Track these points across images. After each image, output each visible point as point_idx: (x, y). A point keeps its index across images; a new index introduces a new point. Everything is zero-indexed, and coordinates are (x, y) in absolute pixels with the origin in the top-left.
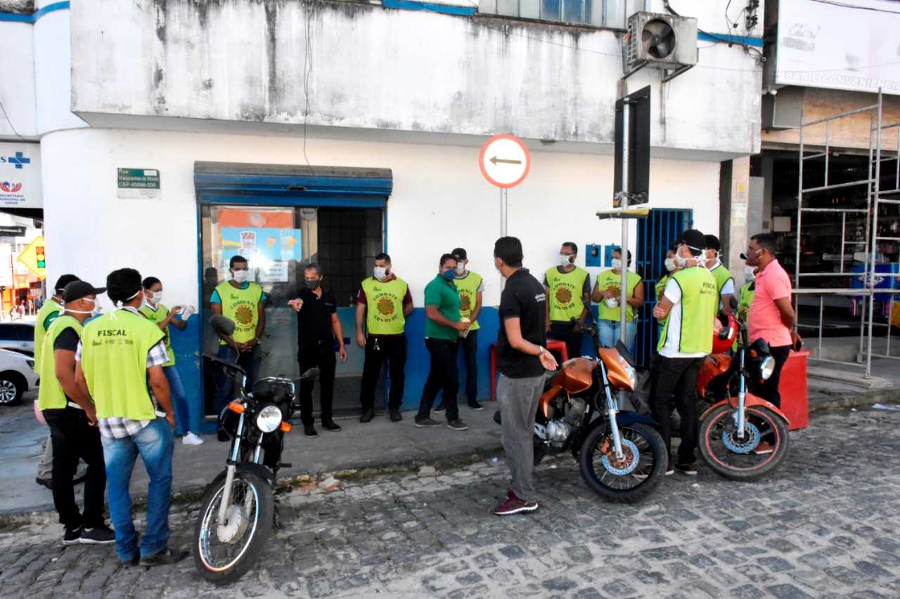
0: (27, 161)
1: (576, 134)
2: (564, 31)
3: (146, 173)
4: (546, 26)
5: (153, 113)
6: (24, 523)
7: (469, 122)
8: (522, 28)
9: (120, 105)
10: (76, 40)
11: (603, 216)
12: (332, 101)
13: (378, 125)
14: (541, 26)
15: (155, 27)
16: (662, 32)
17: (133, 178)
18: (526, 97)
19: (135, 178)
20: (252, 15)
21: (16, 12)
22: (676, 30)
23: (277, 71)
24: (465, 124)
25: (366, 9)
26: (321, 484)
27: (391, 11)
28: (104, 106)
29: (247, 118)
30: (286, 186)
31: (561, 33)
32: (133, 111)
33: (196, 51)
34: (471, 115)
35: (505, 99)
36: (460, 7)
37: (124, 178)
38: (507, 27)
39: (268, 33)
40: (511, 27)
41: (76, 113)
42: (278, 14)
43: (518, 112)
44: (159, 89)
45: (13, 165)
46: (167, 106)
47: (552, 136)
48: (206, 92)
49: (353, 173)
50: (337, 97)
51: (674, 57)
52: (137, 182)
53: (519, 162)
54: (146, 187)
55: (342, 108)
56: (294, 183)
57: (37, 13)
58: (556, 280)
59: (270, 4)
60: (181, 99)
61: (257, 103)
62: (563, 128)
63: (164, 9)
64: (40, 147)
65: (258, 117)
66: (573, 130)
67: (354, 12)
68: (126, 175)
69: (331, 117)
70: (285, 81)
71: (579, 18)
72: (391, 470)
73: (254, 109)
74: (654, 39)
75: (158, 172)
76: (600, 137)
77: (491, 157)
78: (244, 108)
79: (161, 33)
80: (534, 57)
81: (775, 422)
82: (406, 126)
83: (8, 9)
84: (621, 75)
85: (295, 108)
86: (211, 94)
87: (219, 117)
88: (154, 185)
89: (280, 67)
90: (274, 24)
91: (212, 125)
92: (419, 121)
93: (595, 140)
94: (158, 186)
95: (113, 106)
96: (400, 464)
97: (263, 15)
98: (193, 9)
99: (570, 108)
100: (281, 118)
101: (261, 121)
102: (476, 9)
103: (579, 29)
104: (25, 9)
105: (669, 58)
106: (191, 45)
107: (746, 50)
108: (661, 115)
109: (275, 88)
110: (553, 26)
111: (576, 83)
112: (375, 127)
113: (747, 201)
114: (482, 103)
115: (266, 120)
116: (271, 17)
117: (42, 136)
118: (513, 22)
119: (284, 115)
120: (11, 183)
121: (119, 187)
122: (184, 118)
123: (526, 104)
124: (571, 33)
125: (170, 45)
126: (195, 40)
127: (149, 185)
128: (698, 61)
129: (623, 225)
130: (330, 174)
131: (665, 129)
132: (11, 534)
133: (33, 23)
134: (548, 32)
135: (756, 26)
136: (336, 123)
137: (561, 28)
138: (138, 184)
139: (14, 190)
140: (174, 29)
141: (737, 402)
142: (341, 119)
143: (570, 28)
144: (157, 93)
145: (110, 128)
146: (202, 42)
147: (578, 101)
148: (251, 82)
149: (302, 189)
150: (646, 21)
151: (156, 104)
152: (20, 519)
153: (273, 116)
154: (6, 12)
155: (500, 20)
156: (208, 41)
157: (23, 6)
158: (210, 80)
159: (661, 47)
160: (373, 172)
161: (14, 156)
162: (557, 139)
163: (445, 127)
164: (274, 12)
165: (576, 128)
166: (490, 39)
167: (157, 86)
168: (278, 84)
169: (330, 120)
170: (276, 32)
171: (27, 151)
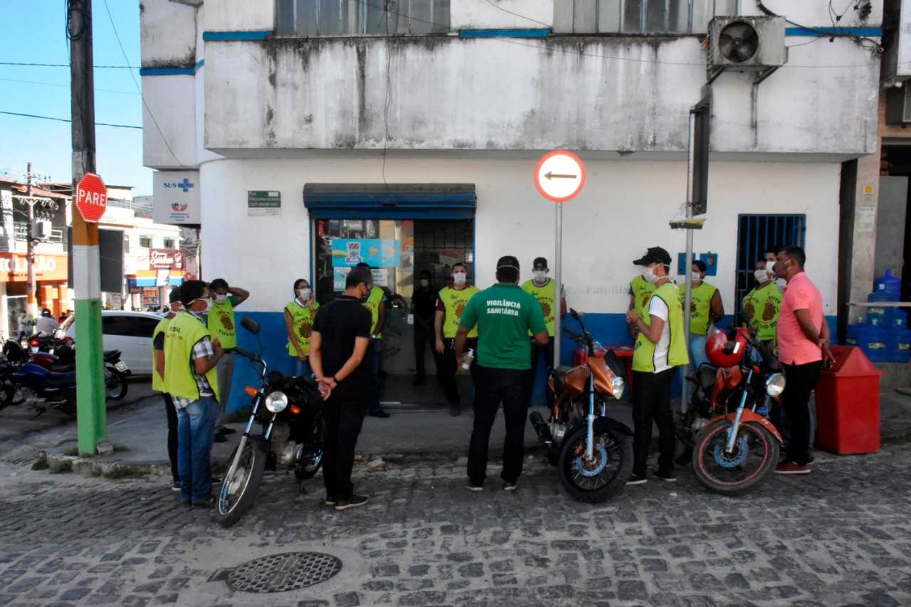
0: (191, 186)
1: (654, 144)
2: (642, 42)
3: (270, 194)
4: (623, 39)
5: (265, 146)
6: (145, 473)
7: (542, 138)
8: (598, 43)
9: (241, 140)
10: (209, 90)
11: (674, 226)
12: (413, 127)
13: (454, 146)
14: (618, 40)
15: (267, 75)
16: (744, 35)
17: (260, 199)
18: (601, 110)
19: (261, 199)
20: (346, 57)
21: (182, 66)
22: (759, 31)
23: (366, 103)
24: (538, 140)
25: (445, 41)
26: (370, 463)
27: (468, 41)
28: (229, 143)
29: (340, 146)
30: (379, 203)
31: (639, 44)
32: (250, 145)
33: (300, 92)
34: (543, 131)
35: (578, 113)
36: (534, 30)
37: (253, 199)
38: (582, 44)
39: (358, 71)
40: (586, 44)
41: (209, 149)
42: (367, 54)
43: (592, 124)
44: (271, 126)
45: (182, 189)
46: (276, 139)
47: (628, 147)
48: (307, 126)
49: (439, 189)
50: (417, 123)
51: (757, 60)
52: (262, 202)
53: (574, 177)
54: (270, 206)
55: (422, 132)
56: (387, 200)
57: (197, 66)
58: (642, 289)
59: (361, 46)
60: (288, 132)
61: (349, 133)
62: (640, 138)
63: (275, 59)
64: (199, 175)
65: (349, 145)
66: (651, 139)
67: (434, 45)
68: (254, 197)
69: (411, 141)
70: (373, 111)
71: (662, 27)
72: (433, 458)
73: (346, 137)
74: (734, 42)
75: (279, 193)
76: (680, 145)
77: (546, 173)
78: (338, 137)
79: (273, 79)
80: (609, 71)
81: (767, 439)
82: (481, 145)
83: (176, 65)
84: (704, 81)
85: (380, 135)
86: (311, 127)
87: (317, 146)
88: (276, 204)
89: (368, 100)
90: (364, 63)
91: (311, 152)
92: (494, 139)
93: (675, 148)
94: (279, 205)
95: (235, 142)
96: (441, 453)
97: (355, 55)
98: (297, 57)
99: (648, 119)
100: (369, 144)
101: (352, 149)
102: (550, 30)
103: (659, 38)
104: (189, 64)
105: (751, 61)
106: (295, 87)
107: (858, 42)
108: (752, 119)
109: (364, 119)
110: (631, 39)
111: (656, 93)
112: (451, 147)
113: (876, 204)
114: (555, 119)
115: (356, 146)
116: (361, 57)
117: (200, 165)
118: (588, 39)
119: (372, 141)
120: (179, 203)
121: (250, 206)
122: (290, 149)
123: (601, 117)
124: (649, 43)
125: (280, 88)
126: (299, 82)
127: (272, 204)
128: (786, 60)
129: (687, 234)
130: (418, 191)
131: (756, 134)
132: (134, 480)
133: (193, 74)
134: (625, 44)
135: (870, 15)
136: (417, 146)
137: (639, 39)
138: (264, 204)
139: (182, 210)
140: (283, 74)
141: (734, 417)
142: (421, 142)
143: (649, 39)
144: (268, 129)
145: (244, 158)
146: (304, 83)
147: (657, 110)
148: (344, 114)
149: (394, 205)
150: (723, 26)
151: (268, 138)
152: (143, 469)
153: (362, 143)
154: (176, 67)
155: (575, 38)
156: (309, 82)
157: (187, 62)
158: (311, 115)
159: (743, 50)
160: (458, 188)
161: (182, 182)
162: (633, 149)
163: (518, 144)
164: (364, 52)
165: (654, 137)
166: (565, 58)
167: (269, 123)
168: (367, 115)
169: (411, 144)
170: (366, 69)
171: (191, 177)
